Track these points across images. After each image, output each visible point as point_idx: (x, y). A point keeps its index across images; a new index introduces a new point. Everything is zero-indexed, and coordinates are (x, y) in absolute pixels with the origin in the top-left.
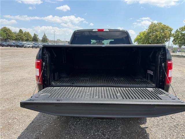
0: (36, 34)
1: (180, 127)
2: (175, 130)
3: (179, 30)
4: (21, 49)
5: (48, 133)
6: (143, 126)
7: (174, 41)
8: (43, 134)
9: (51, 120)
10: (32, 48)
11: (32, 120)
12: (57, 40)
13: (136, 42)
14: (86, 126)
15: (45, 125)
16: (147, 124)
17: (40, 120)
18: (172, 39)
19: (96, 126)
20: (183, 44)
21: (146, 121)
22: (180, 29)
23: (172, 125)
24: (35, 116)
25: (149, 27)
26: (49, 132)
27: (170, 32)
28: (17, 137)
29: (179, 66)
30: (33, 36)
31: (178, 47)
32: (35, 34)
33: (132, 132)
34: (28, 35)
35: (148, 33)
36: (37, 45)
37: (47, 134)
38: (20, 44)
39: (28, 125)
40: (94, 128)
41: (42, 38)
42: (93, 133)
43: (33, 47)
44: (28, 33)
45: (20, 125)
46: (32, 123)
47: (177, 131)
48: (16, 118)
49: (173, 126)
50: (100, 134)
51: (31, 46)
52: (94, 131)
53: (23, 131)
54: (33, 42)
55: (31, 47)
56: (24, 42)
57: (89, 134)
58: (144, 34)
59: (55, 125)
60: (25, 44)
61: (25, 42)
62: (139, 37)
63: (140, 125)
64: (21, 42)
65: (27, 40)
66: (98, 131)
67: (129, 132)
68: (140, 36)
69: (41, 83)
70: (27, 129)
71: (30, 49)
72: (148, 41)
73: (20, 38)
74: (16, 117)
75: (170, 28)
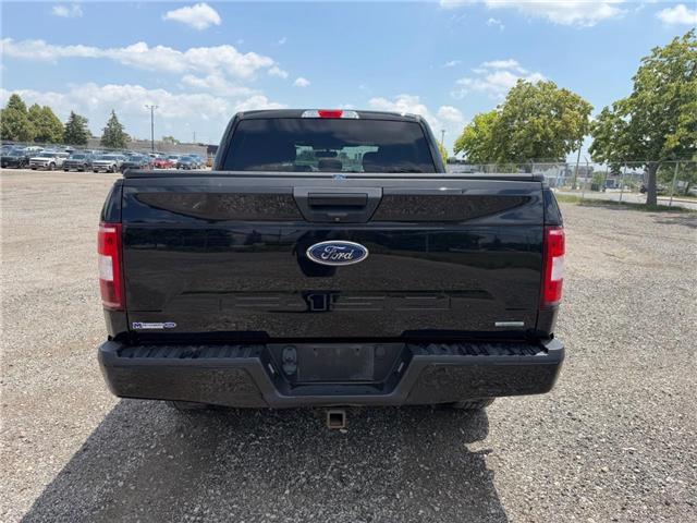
0: (77, 113)
1: (596, 446)
2: (579, 457)
3: (611, 109)
4: (19, 174)
5: (144, 482)
6: (474, 447)
7: (595, 151)
8: (125, 486)
9: (152, 437)
10: (62, 172)
11: (84, 441)
12: (161, 140)
13: (462, 153)
14: (282, 452)
15: (132, 456)
16: (488, 440)
17: (111, 438)
18: (589, 140)
19: (314, 453)
20: (626, 163)
21: (486, 432)
22: (615, 108)
23: (569, 440)
24: (95, 427)
25: (507, 98)
26: (147, 481)
27: (585, 117)
28: (32, 502)
29: (609, 238)
30: (67, 121)
31: (609, 170)
32: (73, 116)
33: (438, 469)
34: (46, 119)
35: (506, 120)
36: (83, 157)
37: (142, 485)
38: (15, 153)
39: (68, 460)
40: (310, 460)
41: (103, 133)
42: (304, 476)
43: (66, 167)
44: (47, 113)
45: (40, 460)
46: (84, 450)
47: (586, 458)
48: (22, 437)
49: (574, 444)
50: (331, 478)
51: (60, 161)
52: (309, 469)
53: (51, 481)
54: (68, 148)
55: (59, 168)
56: (31, 148)
57: (293, 482)
58: (490, 122)
59: (167, 454)
60: (35, 156)
61: (36, 148)
62: (474, 135)
63: (467, 445)
64: (16, 147)
65: (42, 139)
66: (323, 469)
67: (427, 468)
68: (476, 129)
69: (118, 305)
70: (66, 472)
71: (55, 176)
72: (506, 148)
73: (14, 129)
74: (23, 433)
75: (583, 103)
